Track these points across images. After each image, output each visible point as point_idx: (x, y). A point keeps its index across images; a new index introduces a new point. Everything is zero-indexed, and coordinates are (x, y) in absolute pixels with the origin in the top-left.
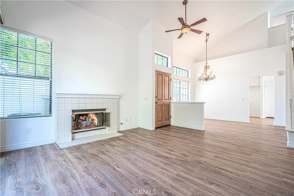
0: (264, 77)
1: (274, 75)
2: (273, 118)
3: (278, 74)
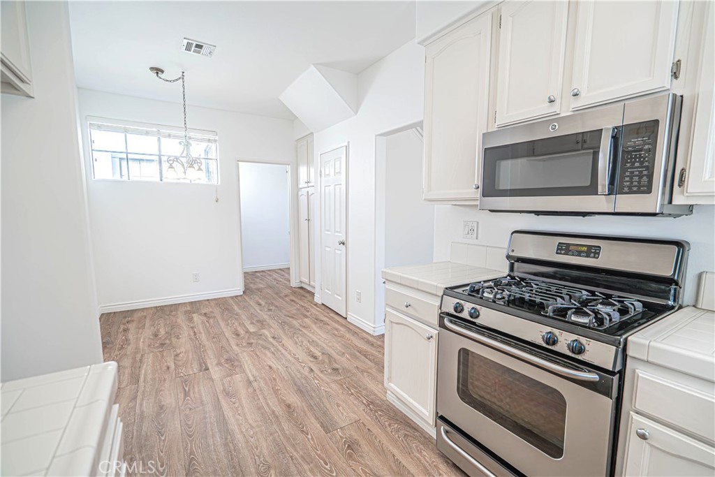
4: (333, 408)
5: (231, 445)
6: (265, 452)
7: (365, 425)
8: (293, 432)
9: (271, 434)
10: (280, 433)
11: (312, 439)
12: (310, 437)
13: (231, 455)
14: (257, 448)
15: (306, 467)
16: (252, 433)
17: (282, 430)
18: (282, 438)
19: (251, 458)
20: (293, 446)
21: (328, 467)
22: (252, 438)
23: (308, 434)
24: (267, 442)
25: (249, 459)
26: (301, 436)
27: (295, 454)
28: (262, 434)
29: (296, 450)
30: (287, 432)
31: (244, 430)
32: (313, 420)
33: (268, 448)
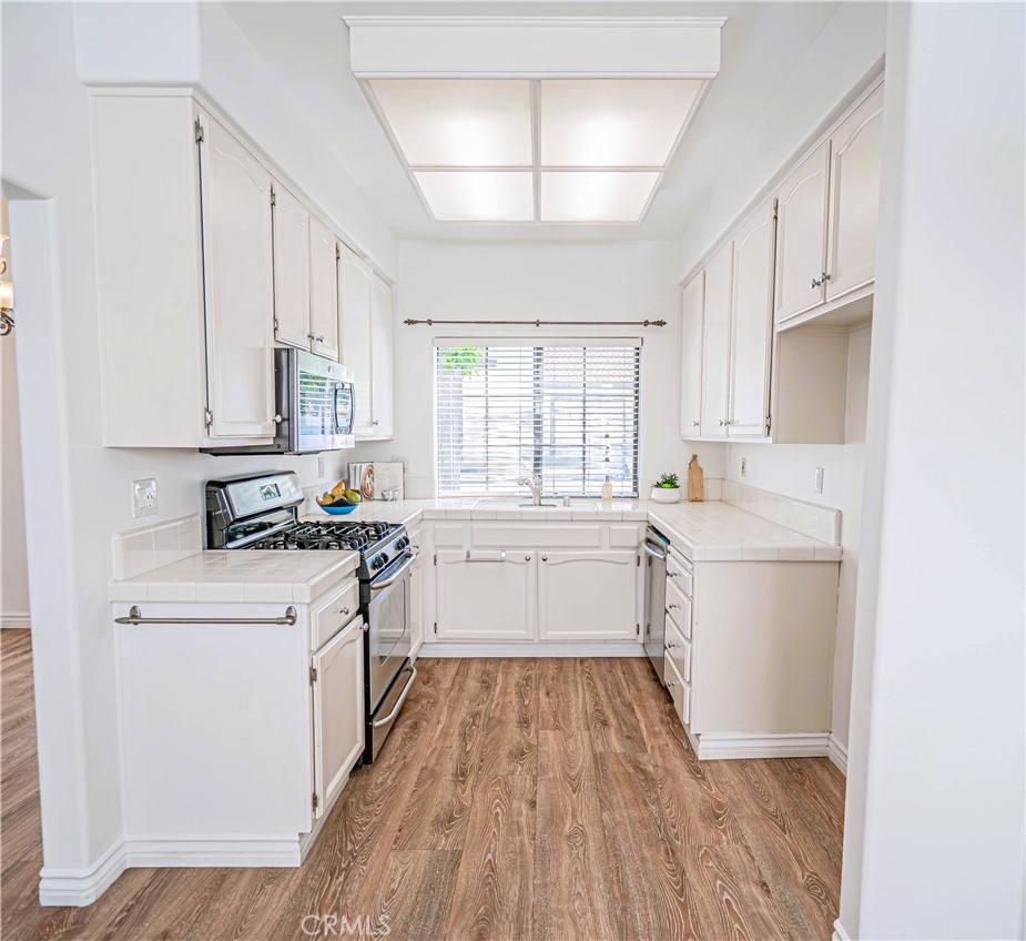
4: (406, 893)
5: (617, 894)
6: (566, 860)
7: (397, 838)
8: (509, 874)
9: (545, 885)
10: (530, 883)
11: (488, 851)
12: (490, 856)
13: (618, 875)
14: (577, 873)
15: (523, 820)
16: (577, 904)
17: (523, 887)
18: (532, 871)
19: (589, 859)
20: (522, 852)
21: (498, 810)
22: (579, 893)
23: (490, 860)
24: (558, 874)
25: (592, 859)
26: (501, 863)
27: (526, 841)
28: (560, 891)
29: (522, 844)
30: (518, 878)
31: (589, 915)
32: (462, 880)
33: (560, 865)
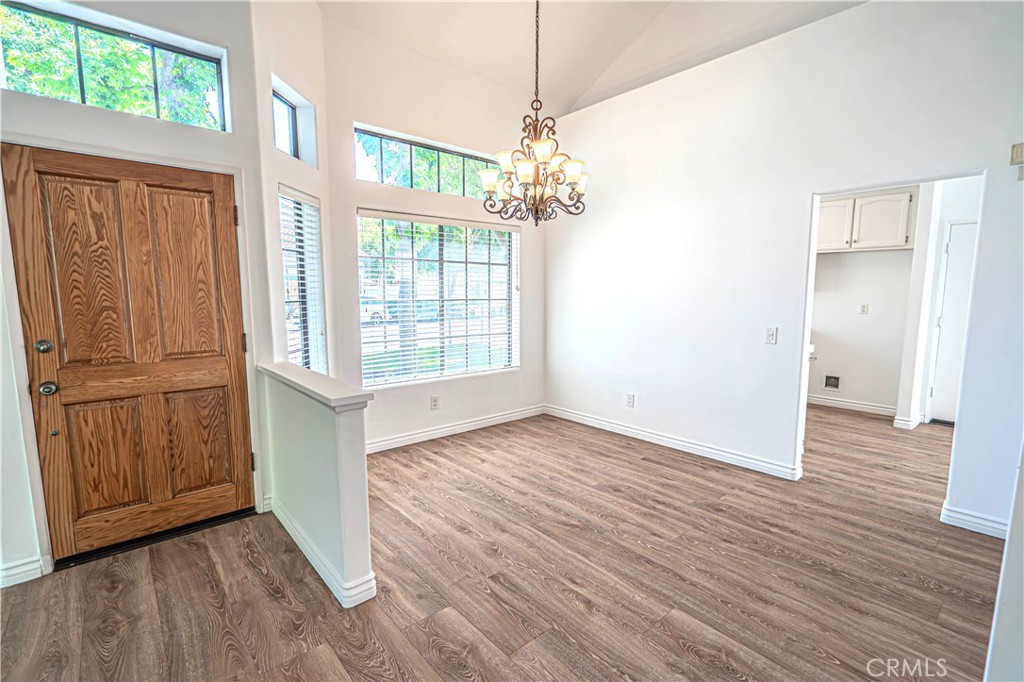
0: (938, 184)
1: (982, 178)
2: (951, 424)
3: (1012, 162)
